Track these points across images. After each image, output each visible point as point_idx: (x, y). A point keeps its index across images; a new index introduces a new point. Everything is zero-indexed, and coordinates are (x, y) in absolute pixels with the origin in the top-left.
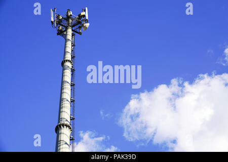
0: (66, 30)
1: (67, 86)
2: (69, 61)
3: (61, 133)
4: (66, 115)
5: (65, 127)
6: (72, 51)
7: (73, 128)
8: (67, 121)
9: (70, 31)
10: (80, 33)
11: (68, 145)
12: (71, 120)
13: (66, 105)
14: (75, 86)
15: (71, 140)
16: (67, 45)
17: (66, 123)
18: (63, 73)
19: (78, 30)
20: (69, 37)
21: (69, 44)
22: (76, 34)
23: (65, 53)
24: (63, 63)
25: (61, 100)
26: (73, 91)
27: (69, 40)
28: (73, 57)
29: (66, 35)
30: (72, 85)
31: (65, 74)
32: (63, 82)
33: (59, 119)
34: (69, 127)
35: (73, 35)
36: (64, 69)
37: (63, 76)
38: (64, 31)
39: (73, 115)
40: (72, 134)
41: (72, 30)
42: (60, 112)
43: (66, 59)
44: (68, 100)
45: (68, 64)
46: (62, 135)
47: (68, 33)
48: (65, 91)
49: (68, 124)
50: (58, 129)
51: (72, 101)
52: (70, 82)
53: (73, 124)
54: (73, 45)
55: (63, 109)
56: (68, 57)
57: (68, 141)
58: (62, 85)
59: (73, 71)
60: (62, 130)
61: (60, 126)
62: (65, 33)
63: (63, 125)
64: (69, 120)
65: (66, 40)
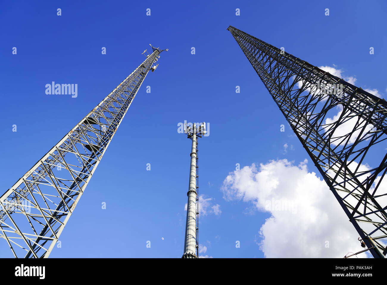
0: (193, 135)
1: (194, 168)
2: (194, 153)
3: (191, 196)
4: (194, 185)
5: (193, 192)
6: (196, 147)
7: (197, 193)
8: (194, 189)
9: (195, 136)
10: (201, 137)
11: (194, 203)
12: (196, 188)
13: (193, 179)
14: (199, 168)
15: (196, 200)
16: (193, 144)
17: (193, 190)
18: (191, 160)
19: (199, 135)
20: (195, 139)
21: (195, 143)
22: (199, 137)
23: (192, 148)
24: (191, 155)
25: (190, 176)
26: (197, 171)
27: (194, 141)
28: (197, 151)
29: (193, 138)
30: (197, 167)
31: (193, 161)
32: (191, 166)
33: (190, 188)
34: (195, 192)
35: (197, 138)
36: (192, 158)
37: (191, 162)
38: (192, 136)
39: (198, 185)
40: (197, 197)
41: (196, 135)
42: (190, 184)
43: (193, 152)
44: (194, 177)
45: (194, 155)
46: (191, 197)
47: (194, 137)
48: (192, 171)
49: (195, 190)
50: (189, 193)
51: (197, 177)
52: (195, 166)
53: (198, 191)
54: (197, 144)
55: (192, 182)
56: (194, 151)
57: (195, 201)
58: (191, 167)
59: (197, 159)
60: (191, 194)
61: (190, 192)
62: (192, 137)
63: (192, 191)
64: (195, 188)
65: (193, 141)
